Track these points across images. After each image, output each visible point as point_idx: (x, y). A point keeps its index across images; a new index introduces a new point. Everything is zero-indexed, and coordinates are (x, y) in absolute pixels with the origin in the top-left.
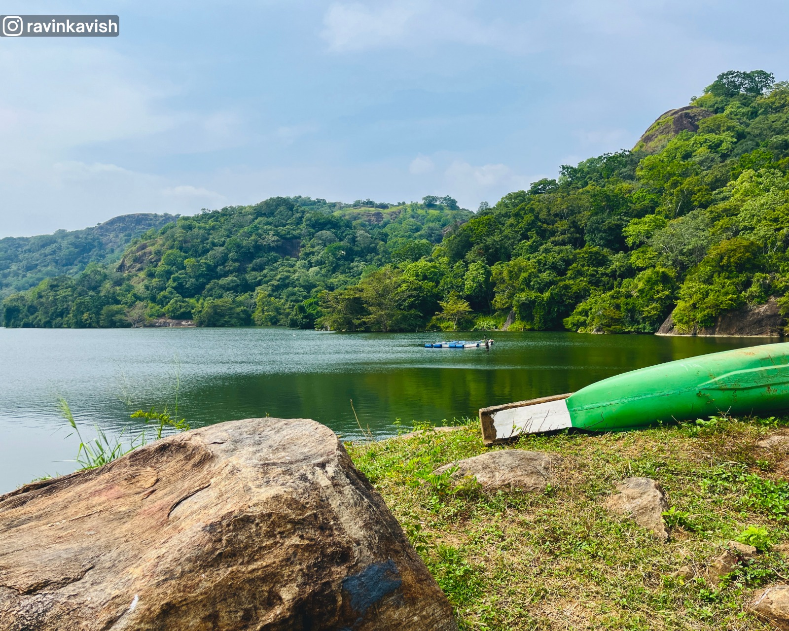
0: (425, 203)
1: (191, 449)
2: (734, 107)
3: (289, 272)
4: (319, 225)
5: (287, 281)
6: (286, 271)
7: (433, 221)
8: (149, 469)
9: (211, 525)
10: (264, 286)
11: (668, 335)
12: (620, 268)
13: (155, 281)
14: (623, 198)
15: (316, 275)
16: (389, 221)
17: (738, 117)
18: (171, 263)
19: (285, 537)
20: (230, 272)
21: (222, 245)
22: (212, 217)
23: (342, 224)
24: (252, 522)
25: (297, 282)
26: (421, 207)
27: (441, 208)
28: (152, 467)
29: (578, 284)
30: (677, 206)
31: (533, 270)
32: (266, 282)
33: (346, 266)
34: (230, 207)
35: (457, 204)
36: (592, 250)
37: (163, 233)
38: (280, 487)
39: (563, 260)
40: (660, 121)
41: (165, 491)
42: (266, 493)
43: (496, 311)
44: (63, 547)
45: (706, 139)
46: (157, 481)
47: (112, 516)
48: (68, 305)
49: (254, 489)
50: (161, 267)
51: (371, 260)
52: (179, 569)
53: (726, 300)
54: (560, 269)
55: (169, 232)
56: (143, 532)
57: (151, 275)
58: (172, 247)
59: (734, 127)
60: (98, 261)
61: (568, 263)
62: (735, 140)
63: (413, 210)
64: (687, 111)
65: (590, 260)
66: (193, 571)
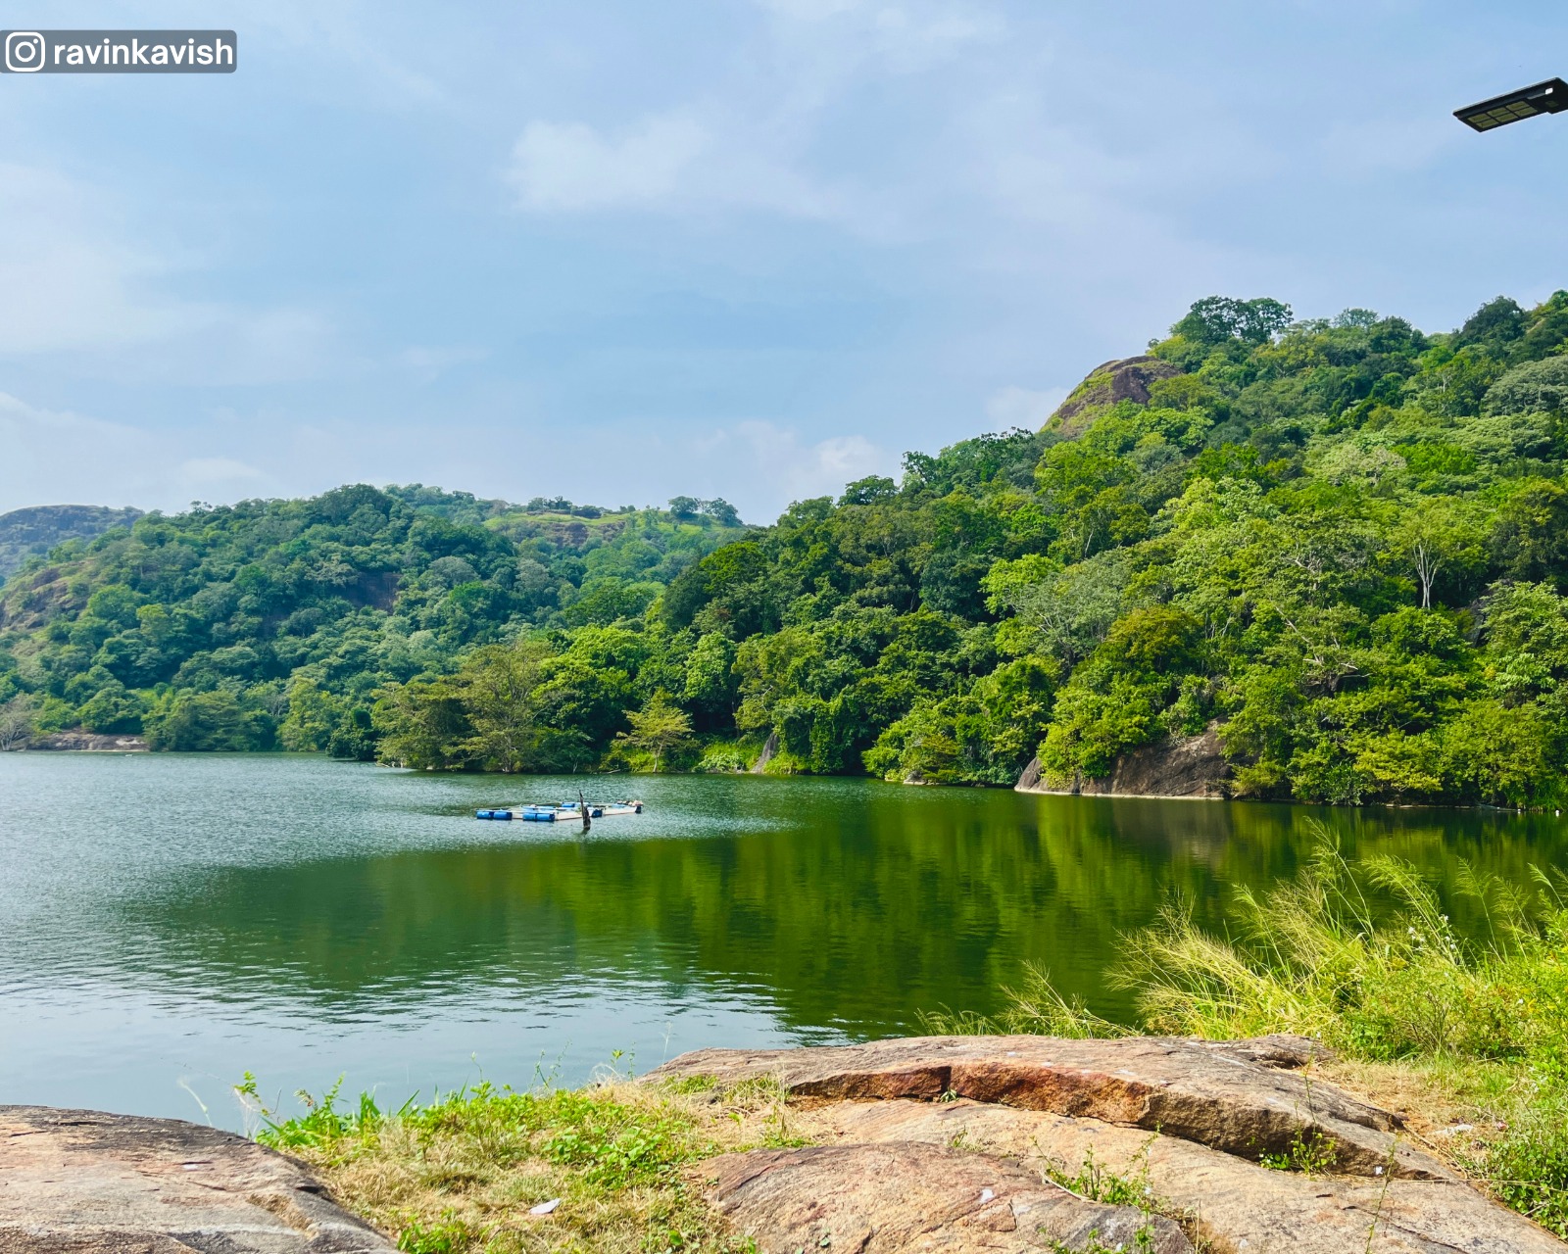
0: (673, 511)
2: (1216, 362)
3: (368, 639)
4: (439, 545)
5: (361, 658)
6: (361, 637)
7: (683, 546)
10: (310, 667)
11: (1032, 791)
12: (974, 655)
13: (67, 651)
14: (994, 521)
15: (425, 647)
16: (600, 542)
17: (1221, 380)
18: (107, 614)
20: (239, 636)
21: (227, 580)
22: (214, 519)
23: (490, 544)
25: (381, 661)
26: (666, 518)
27: (705, 523)
29: (895, 684)
30: (1086, 541)
31: (815, 653)
32: (316, 660)
33: (491, 630)
34: (256, 501)
35: (738, 516)
36: (925, 618)
37: (98, 549)
39: (874, 636)
40: (1091, 380)
43: (744, 732)
45: (1161, 419)
50: (85, 621)
51: (544, 619)
53: (1129, 726)
54: (867, 653)
55: (112, 547)
57: (60, 637)
58: (114, 580)
59: (1212, 399)
61: (882, 640)
62: (1210, 422)
63: (648, 523)
64: (1137, 365)
65: (920, 637)
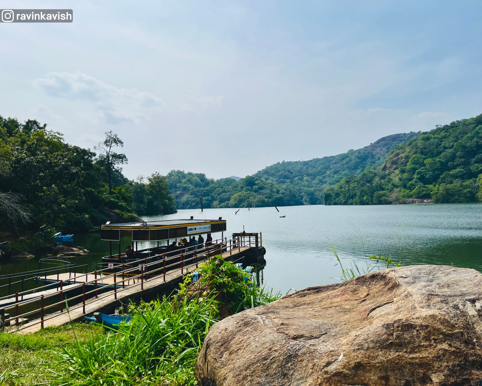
1: (388, 279)
8: (365, 287)
9: (387, 325)
13: (405, 175)
18: (415, 163)
19: (438, 343)
20: (458, 165)
21: (451, 148)
22: (444, 129)
24: (415, 328)
28: (367, 287)
34: (457, 121)
37: (410, 145)
38: (436, 310)
41: (370, 301)
42: (426, 312)
44: (315, 321)
46: (368, 295)
47: (341, 310)
48: (356, 192)
49: (418, 308)
50: (409, 166)
52: (366, 345)
55: (414, 143)
56: (354, 321)
57: (403, 172)
58: (416, 153)
60: (371, 165)
66: (374, 348)
